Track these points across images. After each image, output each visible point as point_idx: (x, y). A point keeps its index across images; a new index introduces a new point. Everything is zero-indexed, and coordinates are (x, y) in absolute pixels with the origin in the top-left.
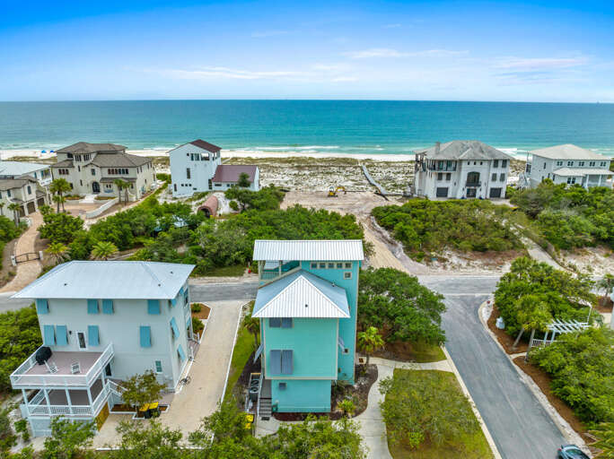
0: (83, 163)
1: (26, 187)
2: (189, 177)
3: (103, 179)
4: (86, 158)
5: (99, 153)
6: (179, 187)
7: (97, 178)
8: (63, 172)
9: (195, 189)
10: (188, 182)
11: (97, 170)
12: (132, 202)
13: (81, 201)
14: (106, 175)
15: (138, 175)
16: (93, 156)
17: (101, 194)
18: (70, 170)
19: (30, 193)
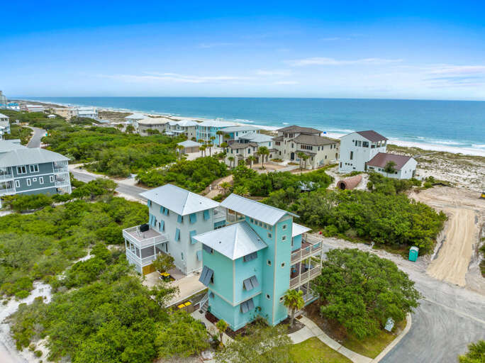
0: (288, 139)
1: (247, 149)
2: (351, 158)
3: (297, 151)
4: (291, 135)
5: (302, 134)
6: (343, 165)
7: (294, 150)
8: (278, 143)
9: (354, 168)
10: (350, 162)
11: (295, 145)
12: (308, 170)
13: (280, 164)
14: (299, 149)
15: (318, 152)
16: (296, 135)
17: (294, 161)
18: (281, 143)
19: (249, 152)
